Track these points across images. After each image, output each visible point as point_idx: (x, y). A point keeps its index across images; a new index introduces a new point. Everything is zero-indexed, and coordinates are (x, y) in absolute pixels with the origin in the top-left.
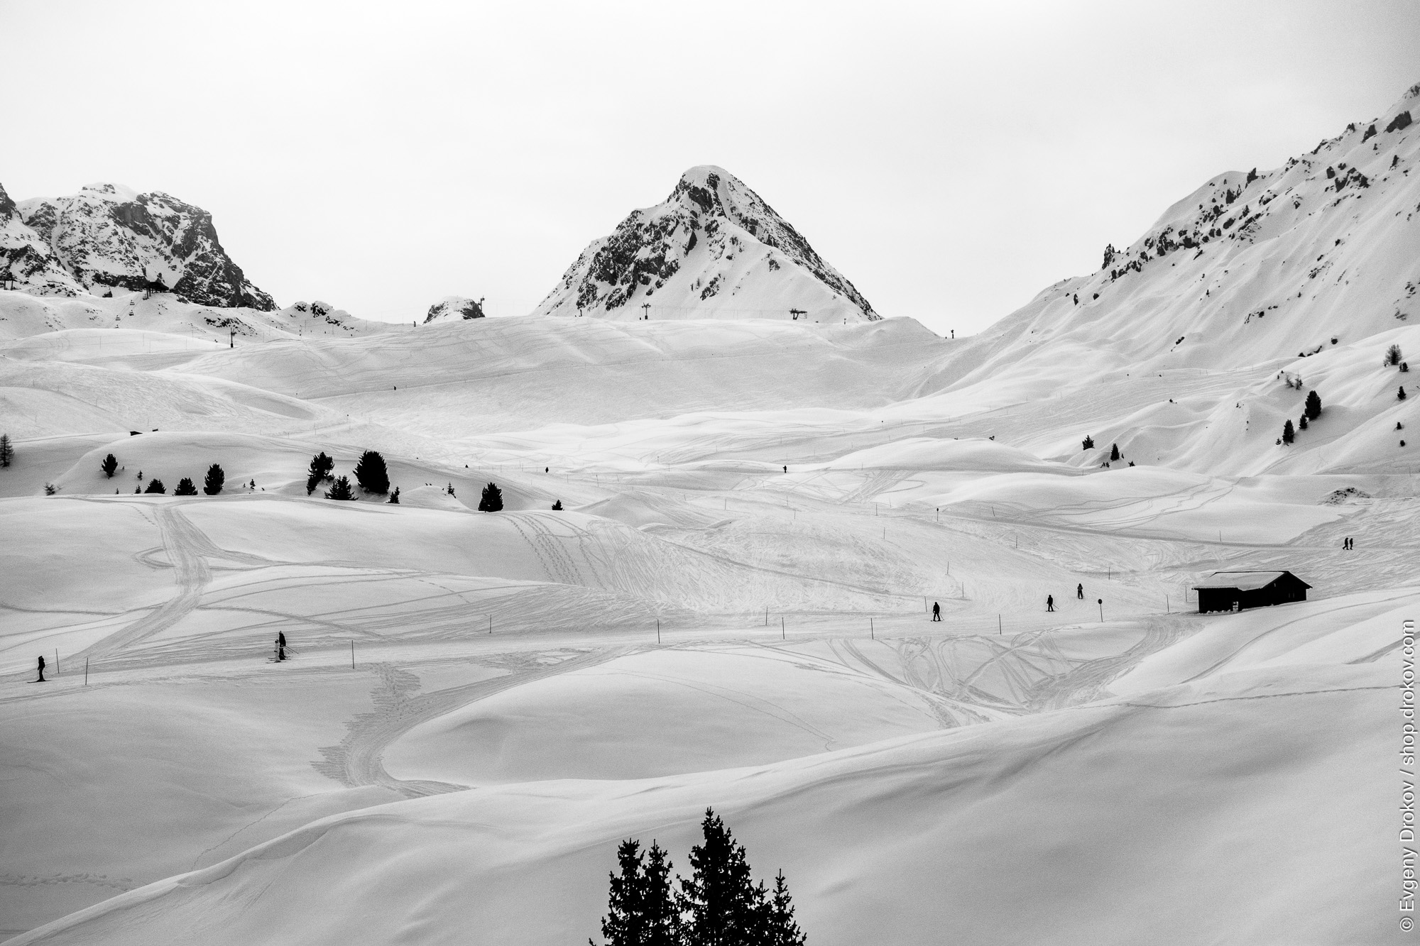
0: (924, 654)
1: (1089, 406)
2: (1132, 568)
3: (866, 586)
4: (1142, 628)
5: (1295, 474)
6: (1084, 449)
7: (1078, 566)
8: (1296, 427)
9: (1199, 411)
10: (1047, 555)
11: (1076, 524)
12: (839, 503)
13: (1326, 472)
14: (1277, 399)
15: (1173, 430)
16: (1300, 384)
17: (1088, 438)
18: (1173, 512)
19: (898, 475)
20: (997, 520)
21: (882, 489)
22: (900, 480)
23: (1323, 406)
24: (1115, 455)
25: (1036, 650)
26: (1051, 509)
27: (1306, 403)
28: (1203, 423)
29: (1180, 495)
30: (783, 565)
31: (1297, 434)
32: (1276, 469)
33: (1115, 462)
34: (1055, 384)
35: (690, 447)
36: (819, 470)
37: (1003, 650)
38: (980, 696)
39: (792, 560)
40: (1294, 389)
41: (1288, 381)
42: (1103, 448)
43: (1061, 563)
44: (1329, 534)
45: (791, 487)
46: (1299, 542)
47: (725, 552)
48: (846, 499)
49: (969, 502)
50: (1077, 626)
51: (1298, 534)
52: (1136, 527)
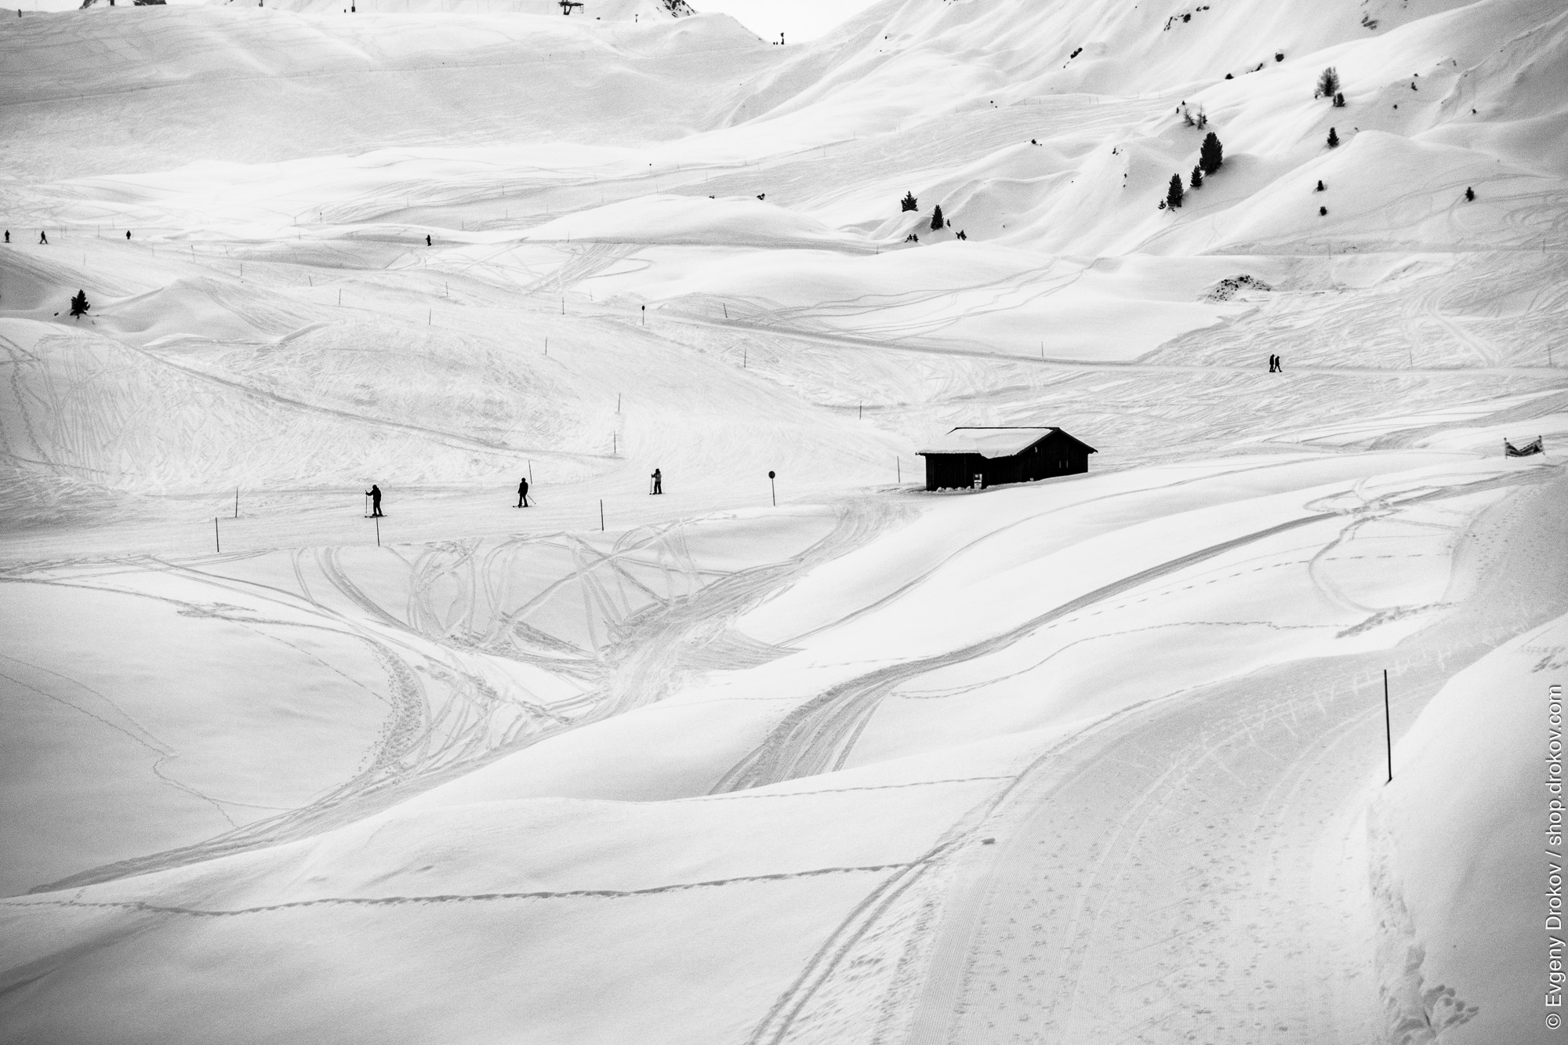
0: (457, 570)
1: (933, 146)
2: (902, 399)
3: (475, 435)
4: (834, 515)
5: (1177, 254)
6: (903, 211)
7: (824, 396)
8: (1186, 184)
9: (1072, 157)
10: (785, 379)
11: (840, 330)
12: (524, 292)
13: (1219, 252)
14: (1171, 142)
15: (1027, 185)
16: (1203, 120)
17: (909, 196)
18: (985, 312)
19: (618, 248)
20: (729, 323)
21: (590, 272)
22: (617, 259)
23: (1224, 155)
24: (937, 222)
25: (652, 556)
26: (809, 308)
27: (1202, 149)
28: (1069, 176)
29: (999, 286)
30: (359, 402)
31: (1187, 194)
32: (1155, 246)
33: (937, 231)
34: (903, 113)
35: (372, 200)
36: (511, 242)
37: (595, 557)
38: (531, 639)
39: (373, 393)
40: (1195, 128)
41: (1187, 117)
42: (925, 211)
43: (802, 392)
44: (1199, 346)
45: (464, 267)
46: (1153, 358)
47: (274, 382)
48: (536, 286)
49: (695, 295)
50: (731, 513)
51: (1155, 347)
52: (925, 336)
